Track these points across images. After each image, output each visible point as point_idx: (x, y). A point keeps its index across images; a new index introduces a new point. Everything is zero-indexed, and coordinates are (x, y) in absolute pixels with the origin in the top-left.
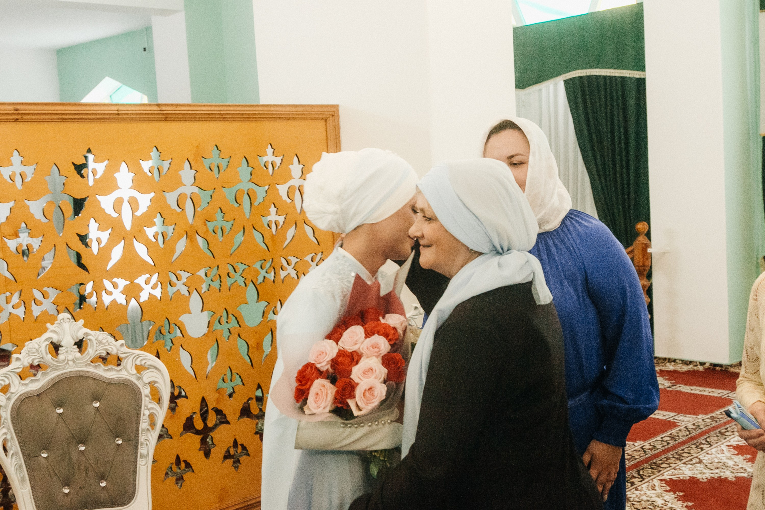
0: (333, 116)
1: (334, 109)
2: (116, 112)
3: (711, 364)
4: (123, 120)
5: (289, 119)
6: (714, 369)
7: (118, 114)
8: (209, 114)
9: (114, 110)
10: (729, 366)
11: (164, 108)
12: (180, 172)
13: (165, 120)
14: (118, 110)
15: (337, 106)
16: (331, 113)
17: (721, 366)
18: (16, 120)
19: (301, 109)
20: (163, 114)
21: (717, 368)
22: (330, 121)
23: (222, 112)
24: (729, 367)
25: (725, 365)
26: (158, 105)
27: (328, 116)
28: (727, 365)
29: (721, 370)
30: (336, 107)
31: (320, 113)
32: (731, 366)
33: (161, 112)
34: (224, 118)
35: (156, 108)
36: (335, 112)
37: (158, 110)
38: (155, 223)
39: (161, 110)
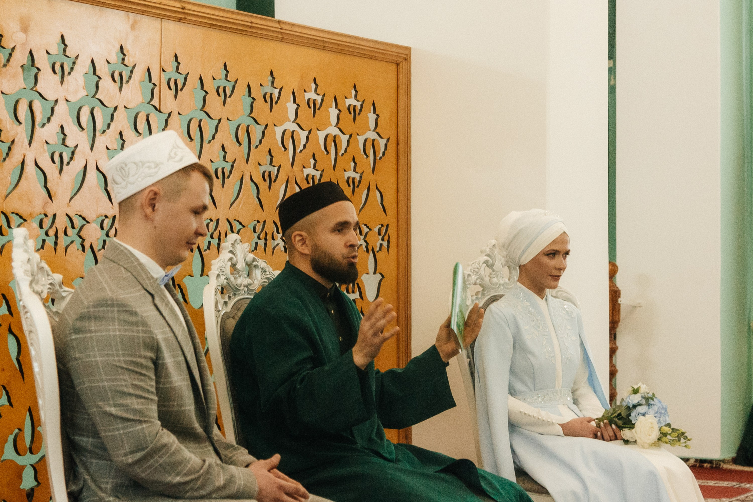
0: (406, 59)
1: (407, 52)
2: (250, 24)
3: (696, 460)
4: (253, 35)
5: (371, 58)
6: (701, 467)
7: (251, 27)
8: (314, 40)
9: (248, 22)
10: (721, 461)
11: (284, 27)
12: (287, 104)
13: (282, 40)
14: (251, 23)
16: (405, 56)
17: (710, 462)
18: (180, 20)
19: (382, 47)
20: (281, 33)
21: (705, 465)
22: (403, 65)
23: (325, 39)
24: (722, 464)
25: (716, 461)
27: (401, 60)
28: (719, 461)
29: (711, 467)
30: (408, 49)
31: (396, 54)
32: (723, 461)
33: (281, 31)
34: (324, 47)
35: (277, 25)
36: (407, 55)
37: (278, 28)
39: (281, 29)
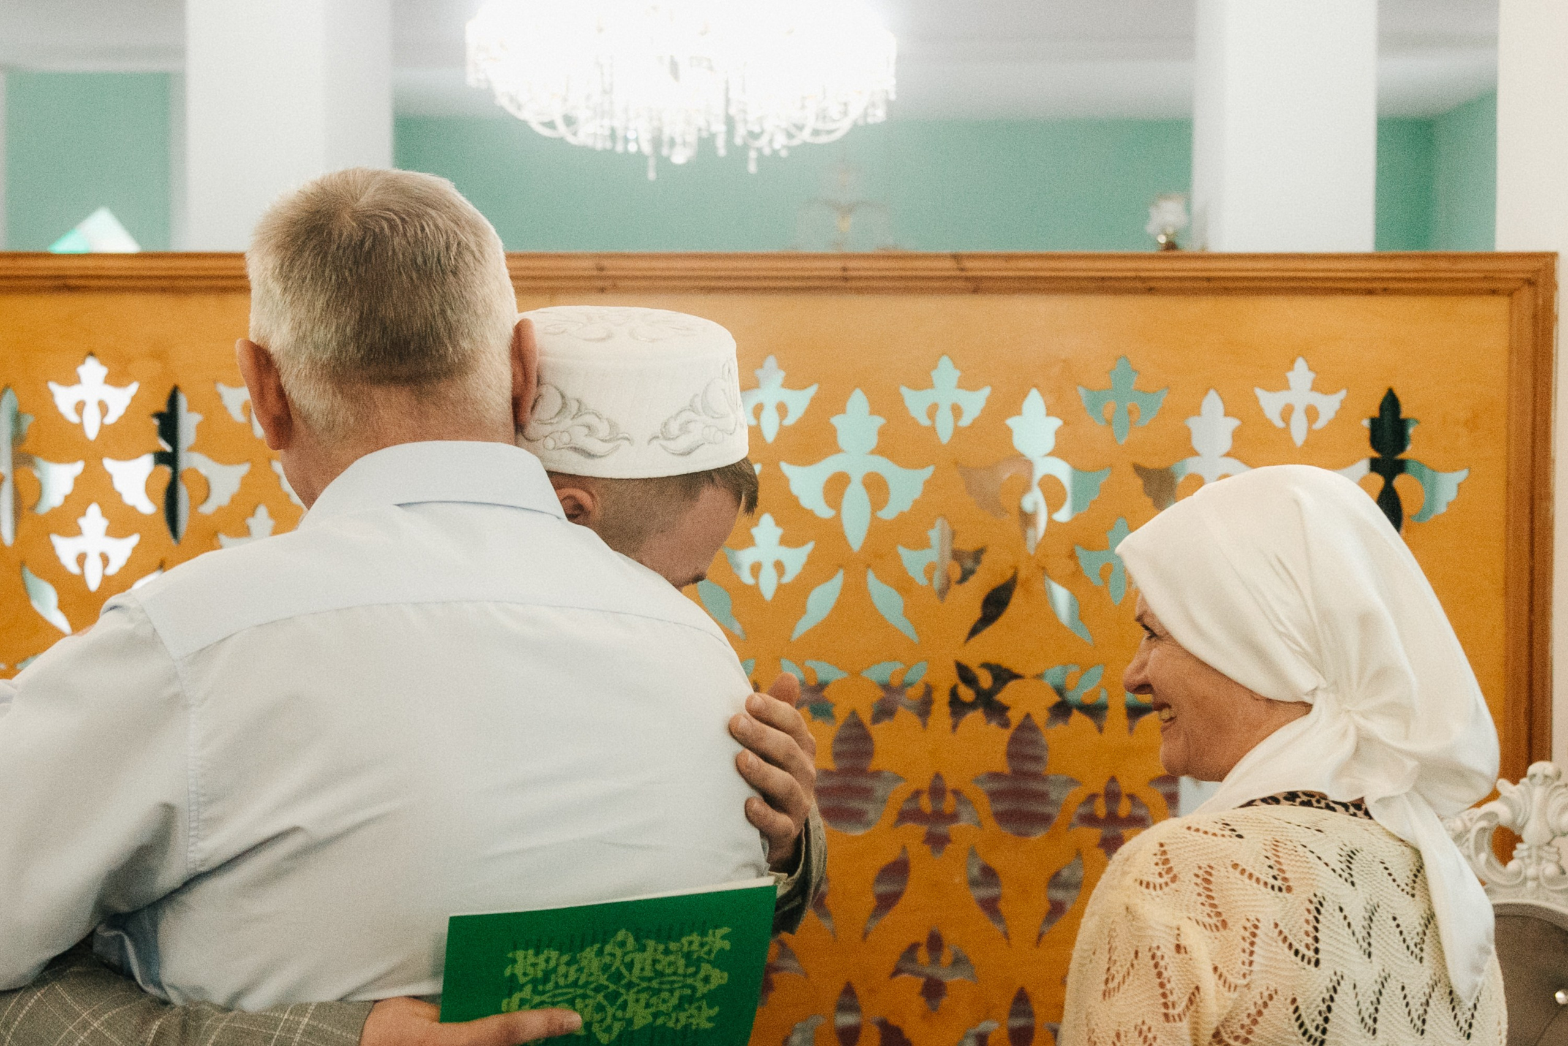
0: (1531, 283)
1: (1538, 265)
2: (839, 273)
5: (1371, 292)
7: (846, 279)
11: (968, 264)
12: (1011, 422)
13: (976, 291)
14: (845, 269)
15: (1553, 256)
20: (967, 279)
22: (1524, 298)
26: (956, 257)
27: (1515, 285)
30: (1547, 258)
33: (963, 274)
35: (949, 264)
36: (1537, 272)
37: (953, 269)
38: (928, 539)
39: (962, 270)
